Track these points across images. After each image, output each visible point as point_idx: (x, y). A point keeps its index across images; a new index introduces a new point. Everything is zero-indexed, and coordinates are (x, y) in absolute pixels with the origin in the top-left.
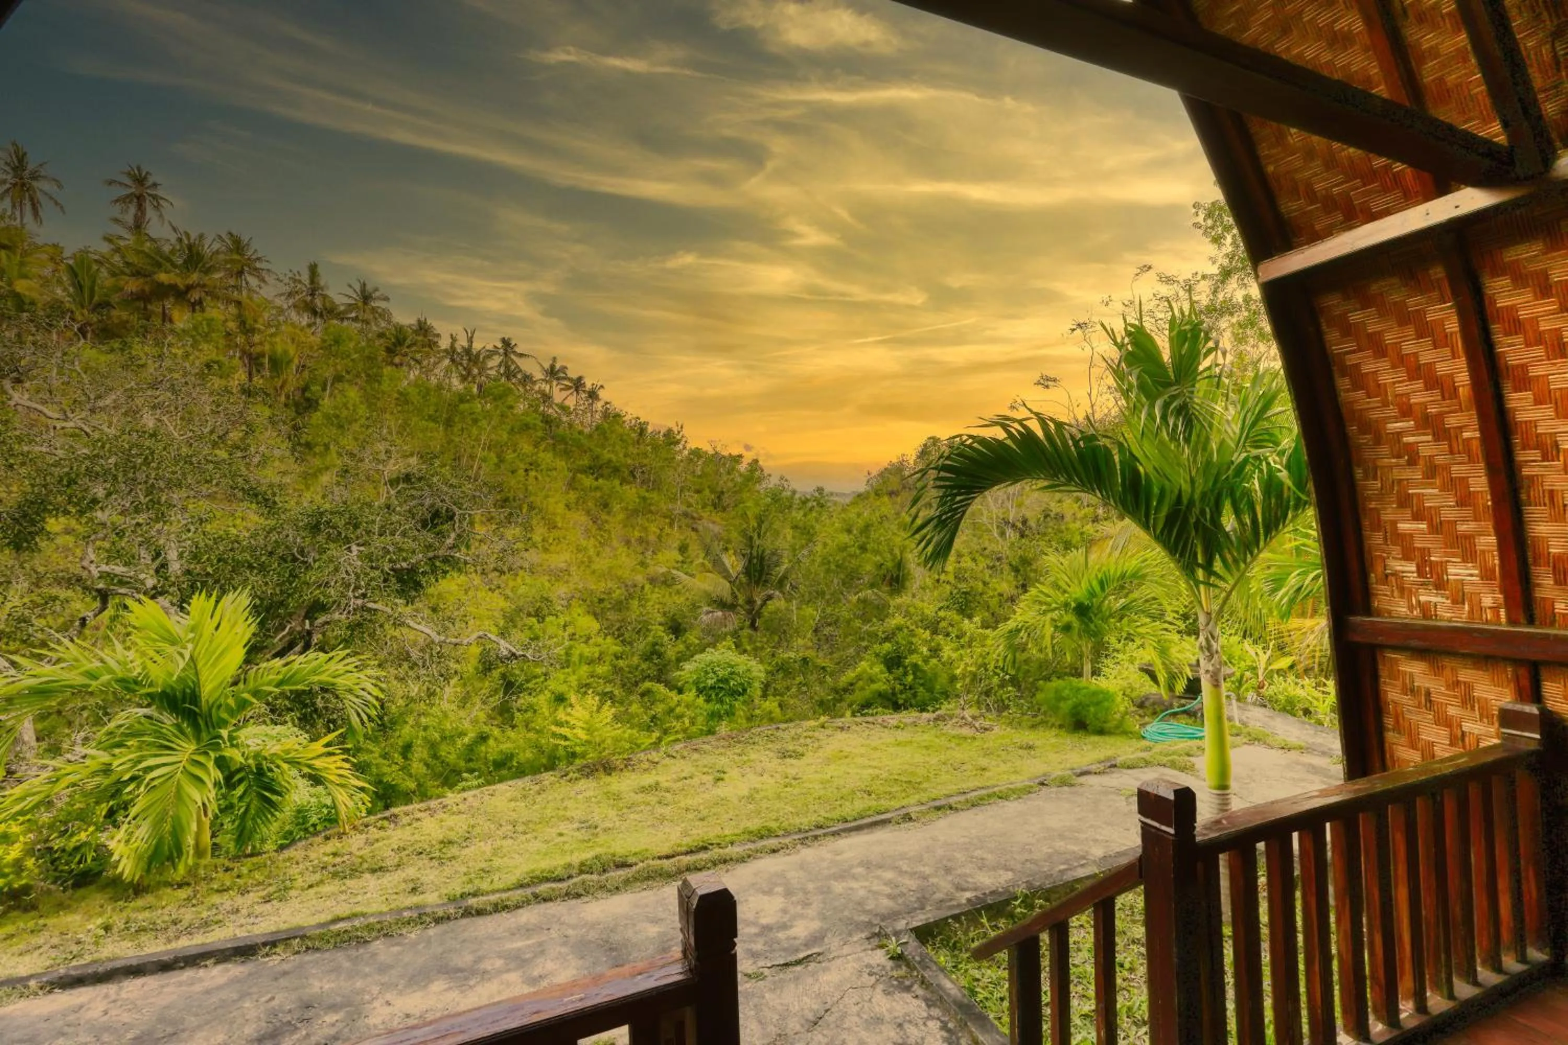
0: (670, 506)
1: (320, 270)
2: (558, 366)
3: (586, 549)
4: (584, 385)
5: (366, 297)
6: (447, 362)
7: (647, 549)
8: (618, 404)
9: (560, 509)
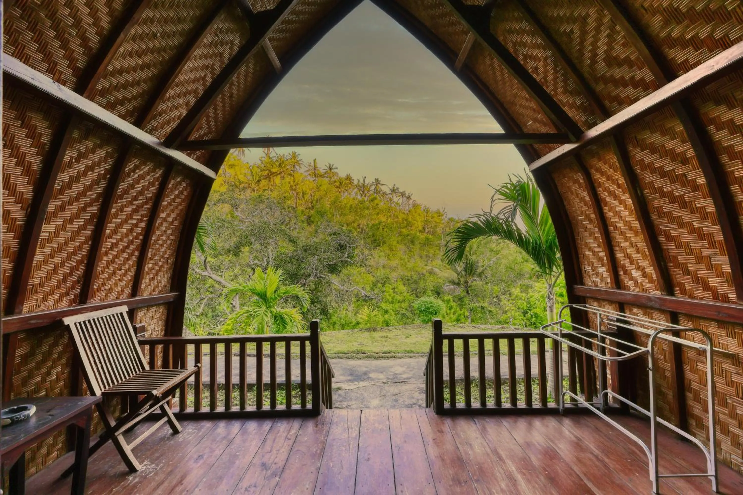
0: (439, 242)
1: (317, 161)
2: (395, 188)
3: (404, 259)
4: (405, 194)
5: (331, 169)
6: (356, 190)
7: (429, 260)
8: (418, 202)
9: (395, 243)
